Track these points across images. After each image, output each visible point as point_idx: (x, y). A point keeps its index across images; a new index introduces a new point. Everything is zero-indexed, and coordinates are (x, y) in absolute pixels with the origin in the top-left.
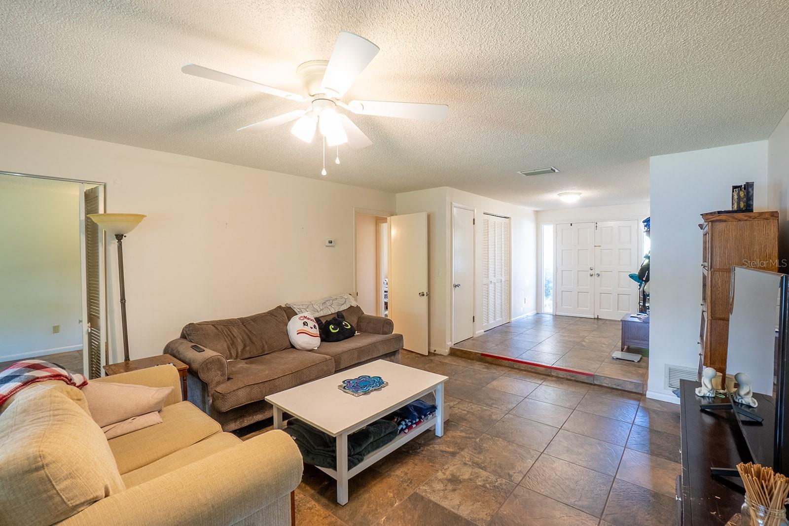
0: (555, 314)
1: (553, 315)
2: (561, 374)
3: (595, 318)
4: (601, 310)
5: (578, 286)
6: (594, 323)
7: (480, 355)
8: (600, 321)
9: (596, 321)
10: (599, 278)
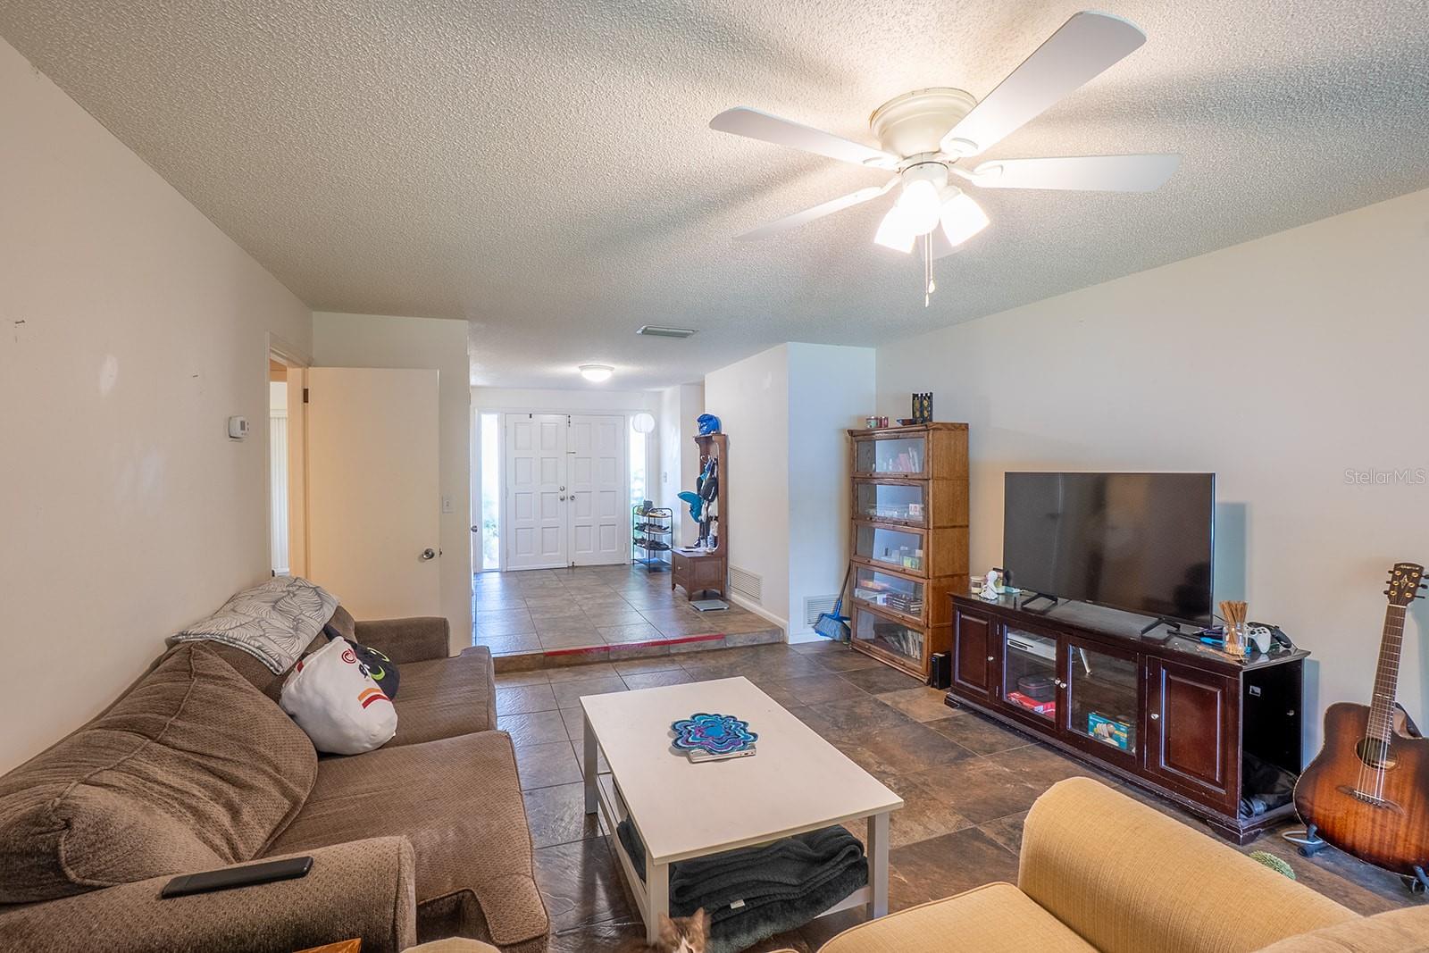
0: (505, 570)
1: (501, 572)
2: (684, 648)
3: (569, 567)
4: (578, 552)
5: (542, 518)
6: (568, 574)
7: (542, 656)
8: (576, 570)
9: (570, 571)
10: (573, 503)
